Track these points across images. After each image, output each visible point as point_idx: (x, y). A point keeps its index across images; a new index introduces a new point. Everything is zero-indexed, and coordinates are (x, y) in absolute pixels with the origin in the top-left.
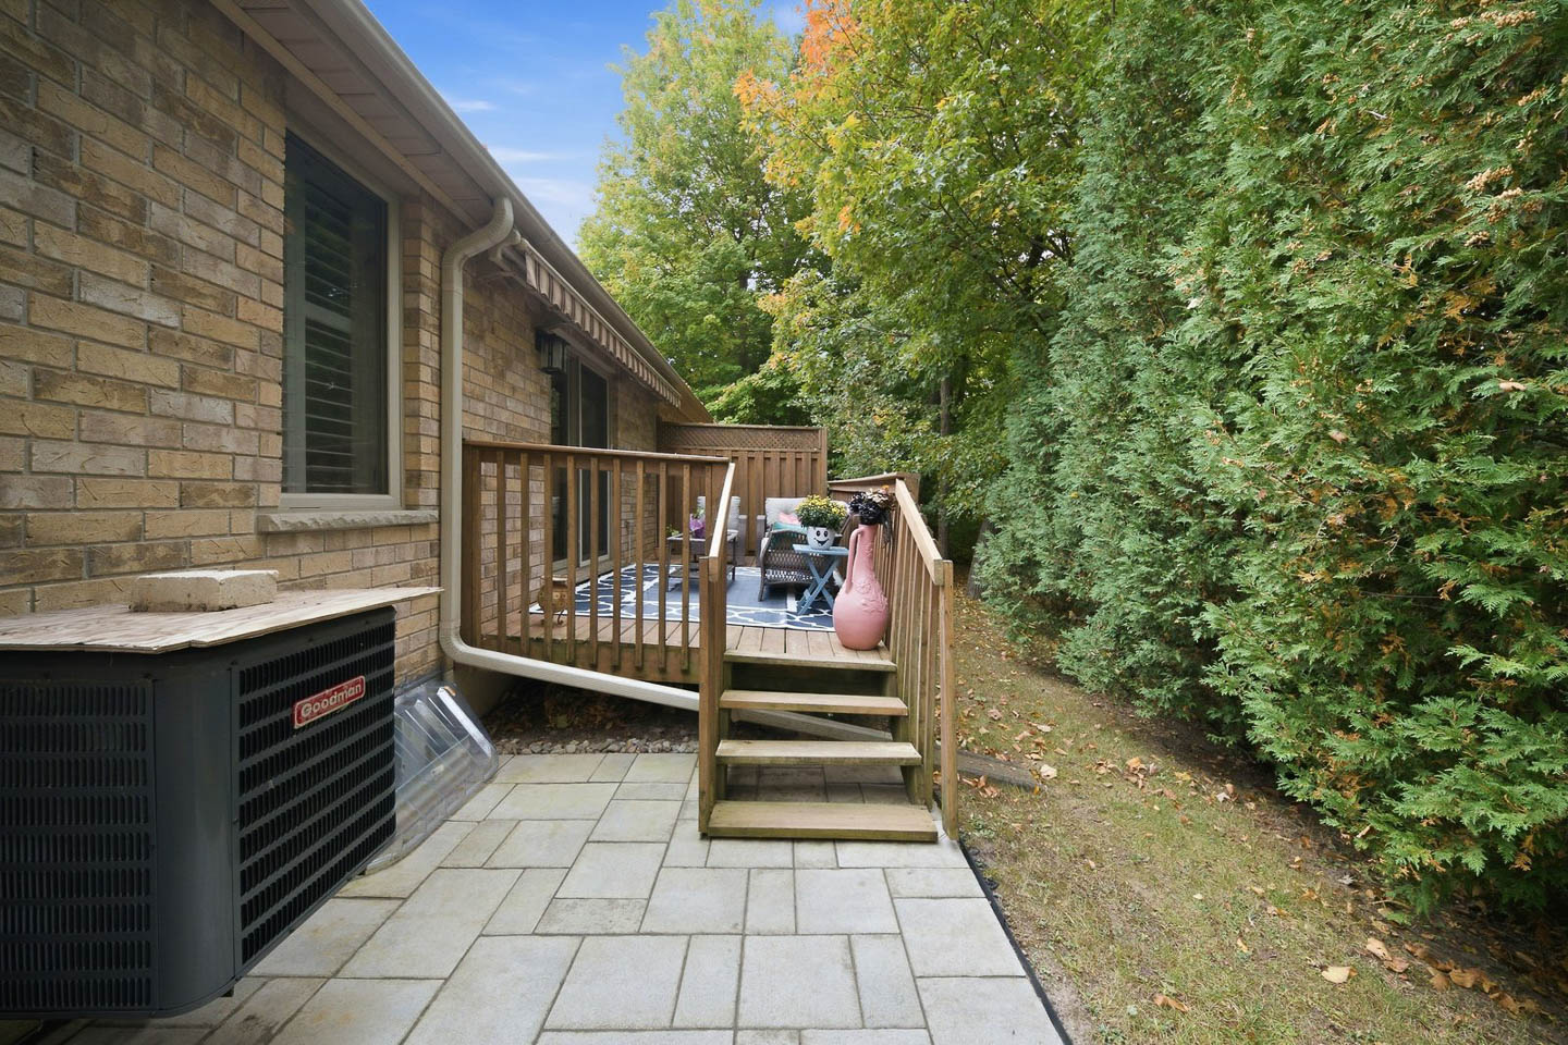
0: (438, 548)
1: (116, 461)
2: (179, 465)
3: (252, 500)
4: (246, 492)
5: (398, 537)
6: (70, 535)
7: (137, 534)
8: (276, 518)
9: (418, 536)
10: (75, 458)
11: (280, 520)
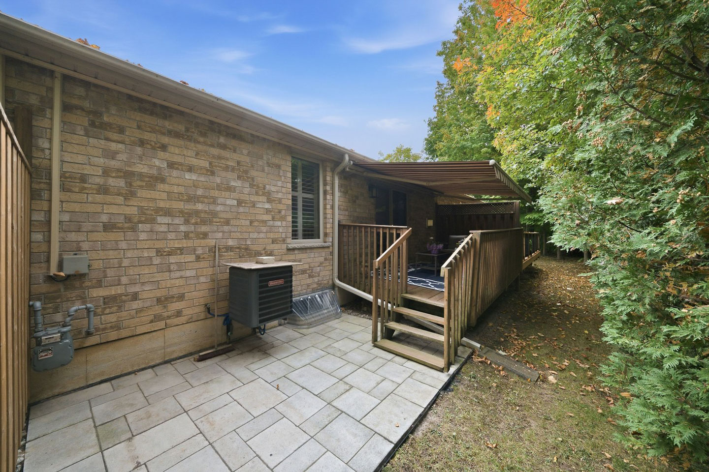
0: (332, 253)
1: (262, 235)
2: (272, 235)
3: (285, 242)
4: (284, 240)
5: (320, 250)
6: (255, 249)
7: (265, 249)
8: (289, 246)
9: (326, 250)
10: (255, 235)
11: (290, 246)
